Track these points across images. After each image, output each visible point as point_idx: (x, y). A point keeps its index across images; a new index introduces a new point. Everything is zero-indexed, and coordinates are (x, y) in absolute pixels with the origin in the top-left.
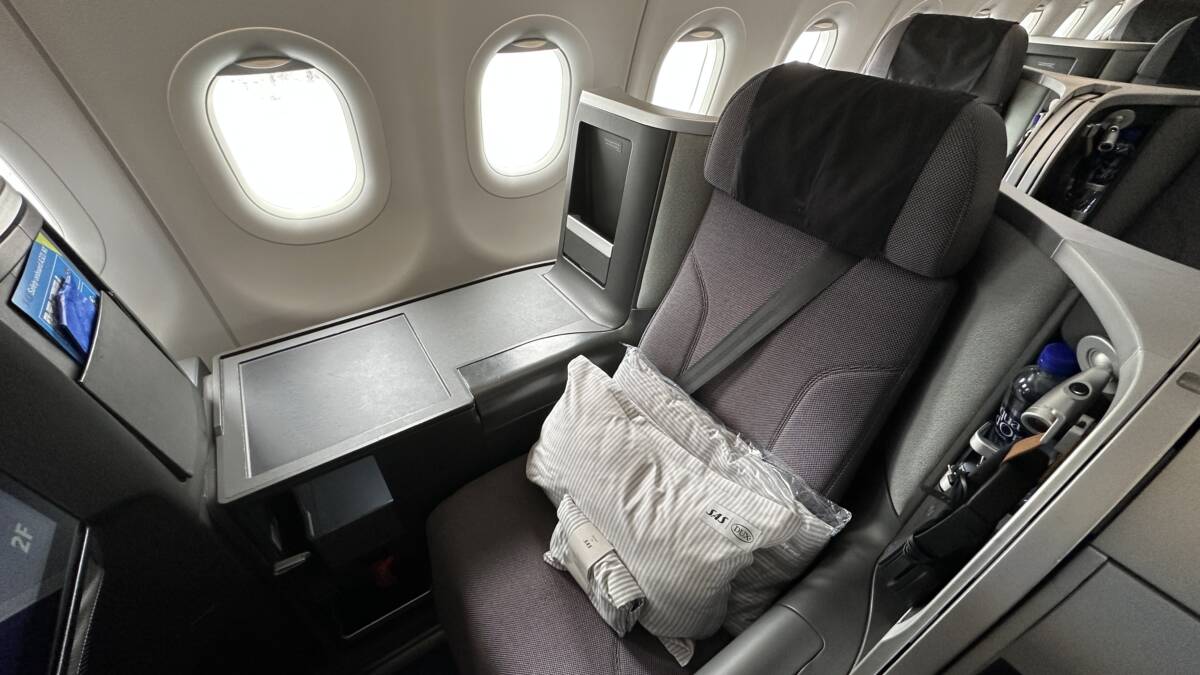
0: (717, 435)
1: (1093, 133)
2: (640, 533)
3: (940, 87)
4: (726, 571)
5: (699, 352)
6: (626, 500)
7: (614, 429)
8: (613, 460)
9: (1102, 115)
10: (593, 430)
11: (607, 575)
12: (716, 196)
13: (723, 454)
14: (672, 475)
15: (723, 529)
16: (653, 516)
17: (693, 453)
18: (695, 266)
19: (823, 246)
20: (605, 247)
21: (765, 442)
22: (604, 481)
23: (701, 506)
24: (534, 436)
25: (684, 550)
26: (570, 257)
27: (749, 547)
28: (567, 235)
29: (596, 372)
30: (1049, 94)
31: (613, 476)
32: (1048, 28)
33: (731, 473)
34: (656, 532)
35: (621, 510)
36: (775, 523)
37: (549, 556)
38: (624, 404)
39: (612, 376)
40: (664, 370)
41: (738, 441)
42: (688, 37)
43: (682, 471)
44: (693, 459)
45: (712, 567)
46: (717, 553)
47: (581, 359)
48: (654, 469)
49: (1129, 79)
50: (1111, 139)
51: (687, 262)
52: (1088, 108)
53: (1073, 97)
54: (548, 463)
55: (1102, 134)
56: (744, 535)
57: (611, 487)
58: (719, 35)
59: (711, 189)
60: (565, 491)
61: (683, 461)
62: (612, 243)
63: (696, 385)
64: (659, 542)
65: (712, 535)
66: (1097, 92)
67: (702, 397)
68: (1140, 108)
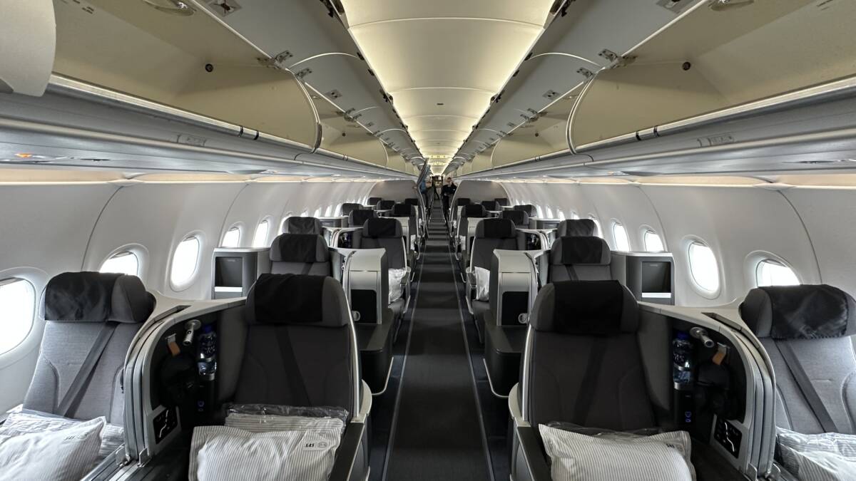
1: (341, 238)
3: (305, 233)
9: (342, 234)
20: (239, 290)
28: (214, 292)
30: (330, 232)
32: (323, 213)
49: (348, 227)
50: (346, 239)
52: (338, 234)
53: (334, 233)
55: (343, 238)
59: (272, 261)
62: (241, 287)
66: (338, 230)
68: (348, 232)
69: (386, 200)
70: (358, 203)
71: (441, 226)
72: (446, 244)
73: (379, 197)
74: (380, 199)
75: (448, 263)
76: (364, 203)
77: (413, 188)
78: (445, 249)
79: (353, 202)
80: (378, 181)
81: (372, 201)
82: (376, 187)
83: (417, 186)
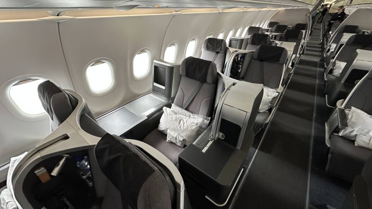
0: (190, 114)
1: (236, 58)
2: (182, 129)
4: (196, 129)
5: (184, 102)
6: (179, 125)
7: (174, 116)
8: (175, 120)
9: (237, 55)
10: (171, 117)
11: (179, 137)
12: (182, 76)
13: (192, 116)
14: (185, 120)
15: (194, 124)
16: (184, 126)
17: (188, 117)
18: (181, 88)
19: (199, 82)
20: (163, 88)
21: (198, 113)
22: (175, 124)
23: (190, 123)
24: (159, 122)
25: (189, 129)
26: (155, 91)
27: (198, 125)
28: (154, 86)
29: (168, 109)
30: (230, 52)
31: (176, 122)
33: (194, 118)
34: (185, 127)
35: (178, 127)
36: (201, 121)
37: (167, 141)
38: (174, 112)
39: (170, 108)
40: (179, 106)
41: (194, 114)
42: (169, 46)
43: (186, 119)
44: (188, 118)
45: (194, 130)
46: (194, 127)
47: (165, 107)
48: (182, 120)
50: (239, 59)
51: (179, 88)
52: (235, 54)
53: (233, 53)
54: (163, 125)
56: (197, 124)
57: (176, 124)
58: (175, 45)
59: (181, 76)
60: (168, 128)
61: (186, 118)
62: (165, 86)
63: (185, 108)
64: (185, 129)
65: (193, 126)
66: (236, 51)
67: (187, 109)
68: (242, 54)
69: (281, 24)
70: (261, 26)
71: (316, 44)
72: (317, 60)
73: (277, 21)
74: (277, 23)
75: (314, 77)
76: (265, 26)
77: (306, 15)
78: (314, 64)
79: (257, 26)
80: (280, 9)
81: (271, 24)
82: (278, 13)
83: (310, 13)
